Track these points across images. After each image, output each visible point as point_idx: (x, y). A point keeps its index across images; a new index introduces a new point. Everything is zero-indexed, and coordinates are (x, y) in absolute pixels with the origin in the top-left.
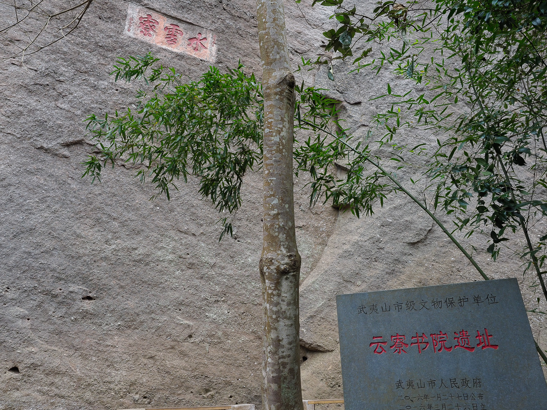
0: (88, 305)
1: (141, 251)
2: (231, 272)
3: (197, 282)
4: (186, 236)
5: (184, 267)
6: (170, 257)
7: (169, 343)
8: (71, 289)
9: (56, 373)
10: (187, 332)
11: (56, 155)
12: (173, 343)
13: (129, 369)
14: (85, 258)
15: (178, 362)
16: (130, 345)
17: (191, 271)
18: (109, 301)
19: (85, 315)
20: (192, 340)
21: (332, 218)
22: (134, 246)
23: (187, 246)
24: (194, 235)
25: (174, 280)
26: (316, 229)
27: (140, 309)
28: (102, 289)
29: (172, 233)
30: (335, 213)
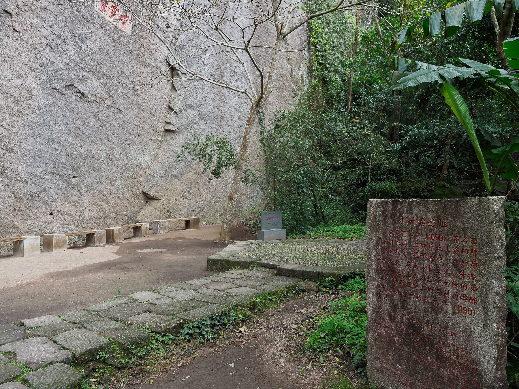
0: (74, 181)
1: (94, 152)
2: (125, 163)
3: (113, 168)
4: (111, 143)
5: (109, 160)
6: (104, 155)
7: (103, 198)
8: (69, 173)
9: (65, 214)
10: (109, 192)
11: (61, 93)
12: (105, 198)
13: (90, 211)
14: (73, 156)
15: (107, 206)
16: (90, 200)
17: (111, 162)
18: (82, 178)
19: (74, 186)
20: (111, 196)
21: (163, 135)
22: (91, 149)
23: (111, 149)
24: (114, 143)
25: (105, 167)
26: (157, 140)
27: (93, 182)
28: (80, 172)
29: (105, 142)
30: (165, 133)
